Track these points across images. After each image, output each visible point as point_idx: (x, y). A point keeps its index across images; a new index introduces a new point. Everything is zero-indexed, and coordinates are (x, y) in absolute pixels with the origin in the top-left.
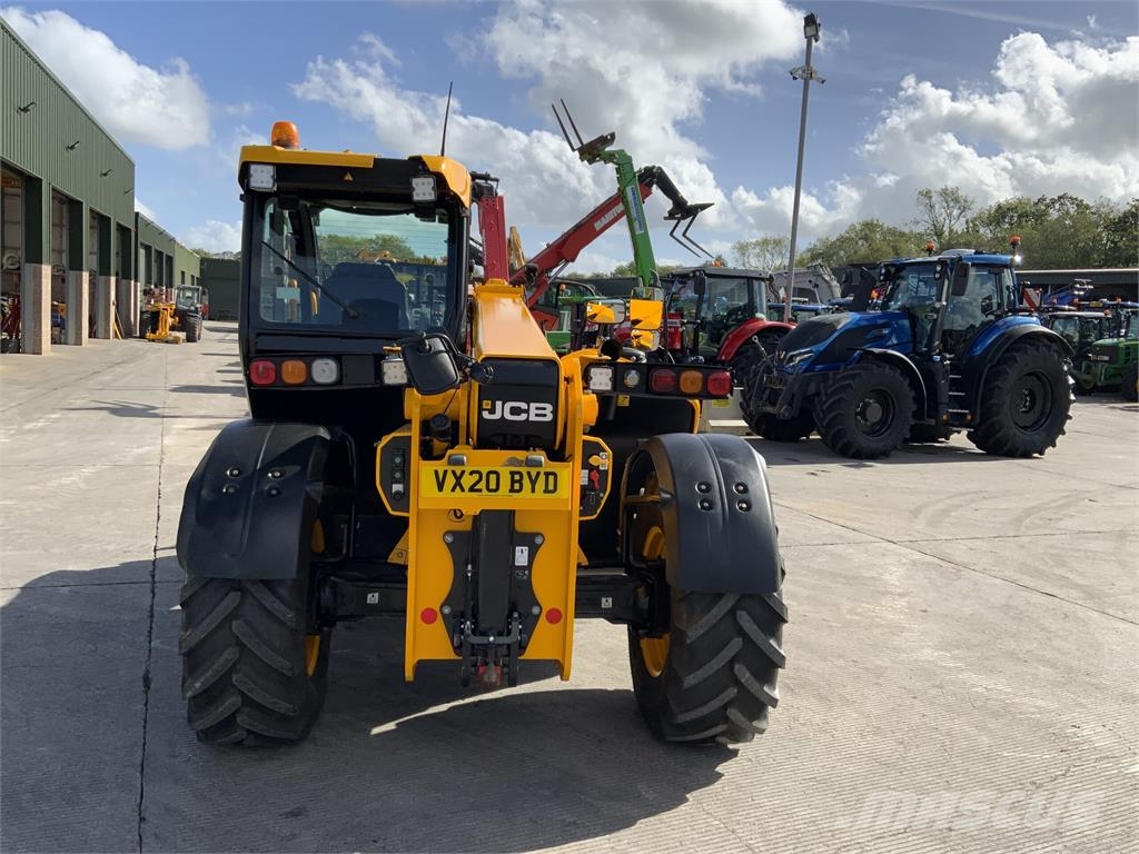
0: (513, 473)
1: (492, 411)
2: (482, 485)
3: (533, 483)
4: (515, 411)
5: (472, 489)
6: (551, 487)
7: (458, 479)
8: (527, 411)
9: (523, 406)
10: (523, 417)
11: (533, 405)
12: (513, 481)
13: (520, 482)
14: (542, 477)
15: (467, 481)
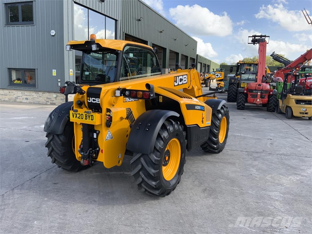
0: (86, 115)
1: (89, 100)
2: (80, 117)
3: (89, 117)
4: (94, 100)
5: (79, 118)
6: (92, 119)
7: (76, 115)
8: (96, 100)
9: (95, 99)
10: (95, 102)
11: (97, 99)
12: (86, 117)
13: (87, 117)
14: (91, 116)
15: (78, 116)
